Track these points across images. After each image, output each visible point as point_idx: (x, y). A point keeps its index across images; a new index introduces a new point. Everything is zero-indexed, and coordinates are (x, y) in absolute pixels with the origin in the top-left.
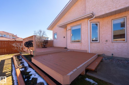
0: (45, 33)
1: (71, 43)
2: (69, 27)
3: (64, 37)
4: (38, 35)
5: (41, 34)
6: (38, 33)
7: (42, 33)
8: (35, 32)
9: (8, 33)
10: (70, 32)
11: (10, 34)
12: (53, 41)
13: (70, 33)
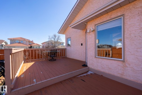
0: (59, 38)
1: (95, 57)
2: (90, 27)
3: (82, 44)
4: (53, 40)
5: (56, 39)
6: (53, 38)
7: (57, 37)
8: (49, 37)
9: (24, 39)
10: (94, 35)
11: (26, 40)
12: (66, 49)
13: (94, 38)
